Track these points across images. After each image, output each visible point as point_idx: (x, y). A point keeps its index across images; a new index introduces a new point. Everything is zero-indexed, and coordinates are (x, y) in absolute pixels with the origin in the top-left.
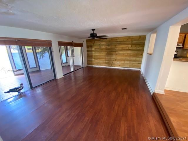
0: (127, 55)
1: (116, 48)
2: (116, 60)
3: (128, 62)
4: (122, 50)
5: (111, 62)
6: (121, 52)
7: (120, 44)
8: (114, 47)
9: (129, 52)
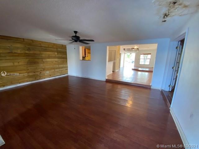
1: (42, 54)
2: (44, 69)
3: (58, 70)
4: (49, 57)
5: (38, 73)
6: (48, 60)
7: (46, 50)
8: (38, 52)
9: (56, 60)
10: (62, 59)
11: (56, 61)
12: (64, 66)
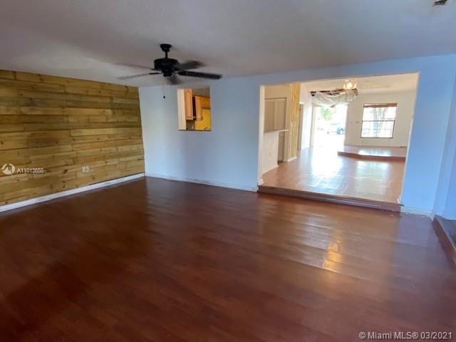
0: (106, 138)
1: (67, 116)
2: (75, 161)
3: (115, 161)
4: (89, 125)
6: (86, 132)
7: (78, 105)
8: (57, 111)
9: (110, 131)
10: (128, 129)
11: (109, 136)
12: (134, 148)
